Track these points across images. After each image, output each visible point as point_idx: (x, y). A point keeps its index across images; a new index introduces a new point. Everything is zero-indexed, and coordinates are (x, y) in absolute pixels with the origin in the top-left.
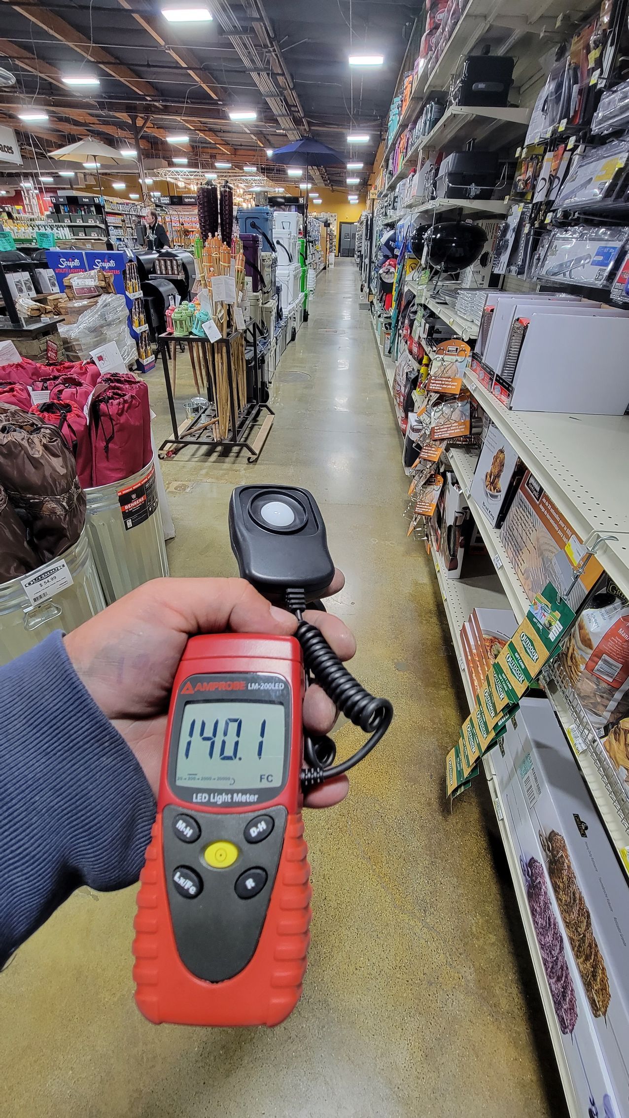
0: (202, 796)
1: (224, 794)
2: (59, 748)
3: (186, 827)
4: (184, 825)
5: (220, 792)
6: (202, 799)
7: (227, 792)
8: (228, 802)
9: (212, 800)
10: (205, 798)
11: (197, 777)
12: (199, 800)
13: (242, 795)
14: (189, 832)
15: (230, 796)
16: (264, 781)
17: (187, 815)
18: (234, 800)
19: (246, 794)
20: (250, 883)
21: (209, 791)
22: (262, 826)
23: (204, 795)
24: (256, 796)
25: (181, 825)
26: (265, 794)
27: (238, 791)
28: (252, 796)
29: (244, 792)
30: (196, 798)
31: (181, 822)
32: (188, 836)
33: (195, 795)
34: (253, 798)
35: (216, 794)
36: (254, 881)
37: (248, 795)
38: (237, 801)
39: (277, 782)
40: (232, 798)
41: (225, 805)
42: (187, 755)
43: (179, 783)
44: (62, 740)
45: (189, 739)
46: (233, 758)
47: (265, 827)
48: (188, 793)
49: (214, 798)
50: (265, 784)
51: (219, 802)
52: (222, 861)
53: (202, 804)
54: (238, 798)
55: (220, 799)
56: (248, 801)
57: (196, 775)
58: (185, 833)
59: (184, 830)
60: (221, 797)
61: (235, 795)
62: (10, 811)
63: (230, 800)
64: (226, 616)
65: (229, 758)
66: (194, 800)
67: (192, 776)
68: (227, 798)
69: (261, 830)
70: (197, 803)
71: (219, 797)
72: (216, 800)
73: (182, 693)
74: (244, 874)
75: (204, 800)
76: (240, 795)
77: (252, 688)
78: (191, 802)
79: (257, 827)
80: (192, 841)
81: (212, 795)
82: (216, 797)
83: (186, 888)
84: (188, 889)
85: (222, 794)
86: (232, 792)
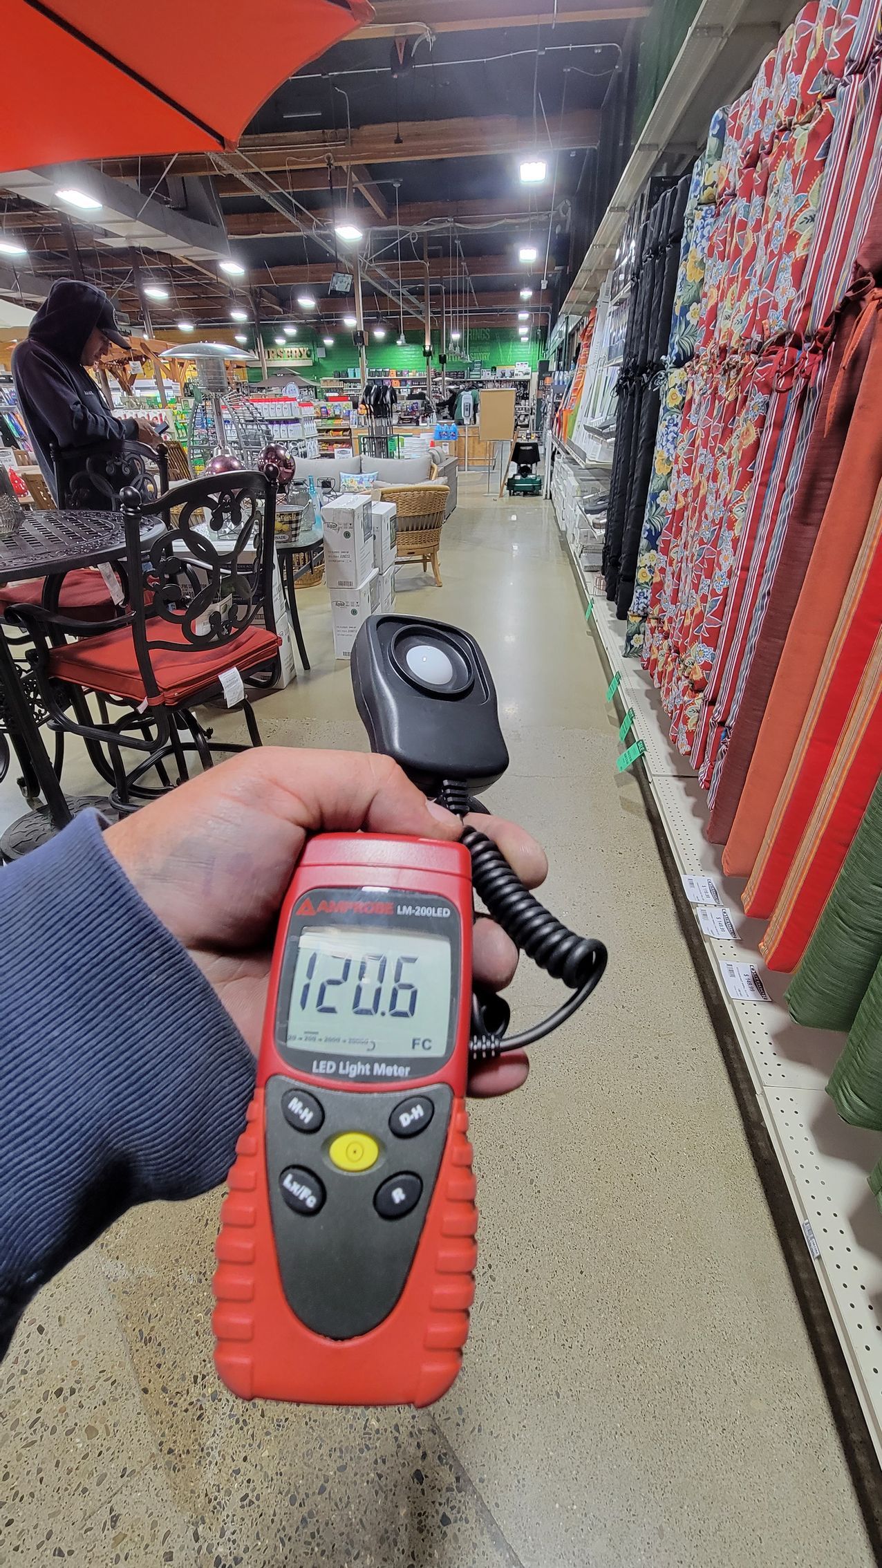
0: (326, 1065)
1: (359, 1063)
2: (84, 960)
3: (303, 1108)
4: (300, 1105)
5: (354, 1060)
6: (326, 1069)
7: (363, 1060)
8: (365, 1075)
9: (341, 1071)
10: (331, 1067)
11: (318, 1037)
12: (321, 1070)
13: (387, 1066)
14: (307, 1116)
15: (368, 1066)
16: (419, 1047)
17: (304, 1091)
18: (375, 1073)
19: (393, 1066)
20: (398, 1195)
21: (338, 1058)
22: (418, 1112)
23: (330, 1063)
24: (408, 1069)
25: (295, 1105)
26: (420, 1066)
27: (380, 1060)
28: (401, 1069)
29: (389, 1061)
30: (318, 1067)
31: (295, 1100)
32: (307, 1121)
33: (315, 1063)
34: (403, 1071)
35: (348, 1063)
36: (405, 1191)
37: (395, 1067)
38: (379, 1073)
39: (438, 1049)
40: (372, 1070)
41: (360, 1078)
42: (303, 1004)
43: (291, 1044)
44: (88, 948)
45: (306, 981)
46: (373, 1012)
47: (422, 1114)
48: (305, 1060)
49: (344, 1068)
50: (419, 1053)
51: (353, 1075)
52: (359, 1159)
53: (325, 1075)
54: (380, 1070)
55: (354, 1070)
56: (396, 1074)
57: (317, 1033)
58: (302, 1117)
59: (301, 1112)
60: (355, 1067)
61: (376, 1065)
62: (17, 1051)
63: (368, 1073)
64: (364, 805)
65: (367, 1012)
66: (314, 1070)
67: (311, 1036)
68: (365, 1069)
69: (417, 1117)
70: (318, 1074)
71: (352, 1066)
72: (347, 1071)
73: (298, 914)
74: (388, 1181)
75: (329, 1071)
76: (383, 1065)
77: (404, 912)
78: (310, 1071)
79: (410, 1113)
80: (313, 1130)
81: (341, 1064)
82: (347, 1067)
83: (301, 1197)
84: (305, 1199)
85: (356, 1063)
86: (371, 1061)
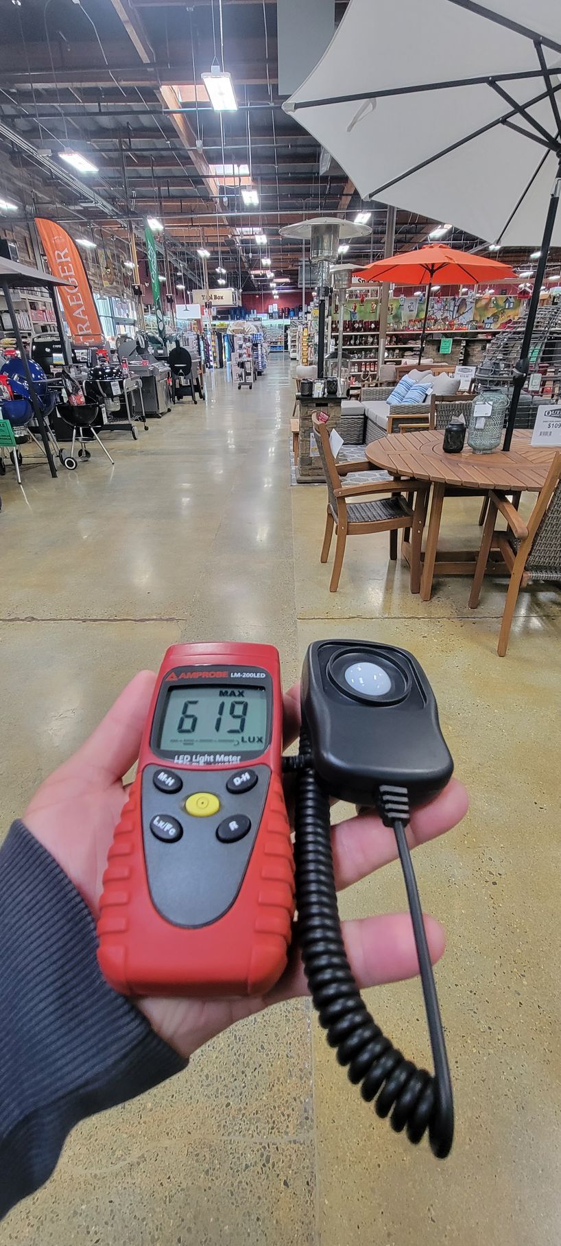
0: (184, 757)
1: (206, 755)
3: (168, 777)
5: (203, 753)
6: (183, 759)
7: (209, 754)
8: (210, 761)
9: (194, 760)
10: (188, 761)
12: (180, 761)
13: (225, 756)
14: (170, 782)
15: (212, 757)
18: (217, 760)
19: (229, 755)
20: (233, 826)
21: (191, 754)
22: (245, 777)
23: (186, 756)
24: (239, 757)
25: (162, 776)
26: (248, 755)
27: (220, 754)
28: (235, 758)
29: (227, 754)
30: (178, 759)
32: (170, 784)
33: (176, 757)
35: (198, 756)
36: (238, 825)
37: (231, 756)
38: (220, 760)
40: (215, 759)
41: (208, 763)
47: (249, 778)
49: (196, 758)
50: (247, 748)
51: (201, 762)
52: (206, 808)
54: (220, 758)
55: (202, 760)
56: (231, 760)
58: (167, 783)
60: (203, 757)
61: (218, 756)
63: (212, 760)
66: (176, 761)
68: (209, 758)
69: (245, 780)
70: (179, 763)
71: (201, 757)
72: (198, 760)
73: (166, 680)
74: (227, 819)
75: (185, 761)
76: (223, 756)
77: (235, 676)
78: (173, 762)
79: (241, 777)
80: (174, 791)
81: (194, 757)
82: (198, 758)
83: (165, 830)
84: (168, 831)
85: (204, 755)
86: (215, 754)
